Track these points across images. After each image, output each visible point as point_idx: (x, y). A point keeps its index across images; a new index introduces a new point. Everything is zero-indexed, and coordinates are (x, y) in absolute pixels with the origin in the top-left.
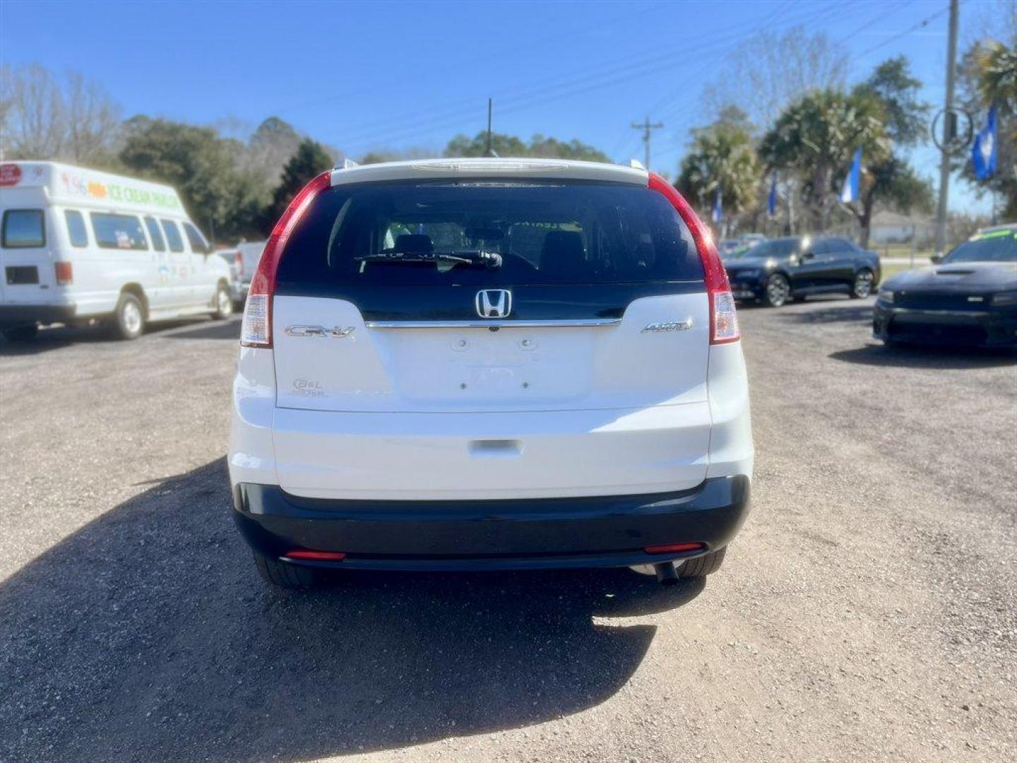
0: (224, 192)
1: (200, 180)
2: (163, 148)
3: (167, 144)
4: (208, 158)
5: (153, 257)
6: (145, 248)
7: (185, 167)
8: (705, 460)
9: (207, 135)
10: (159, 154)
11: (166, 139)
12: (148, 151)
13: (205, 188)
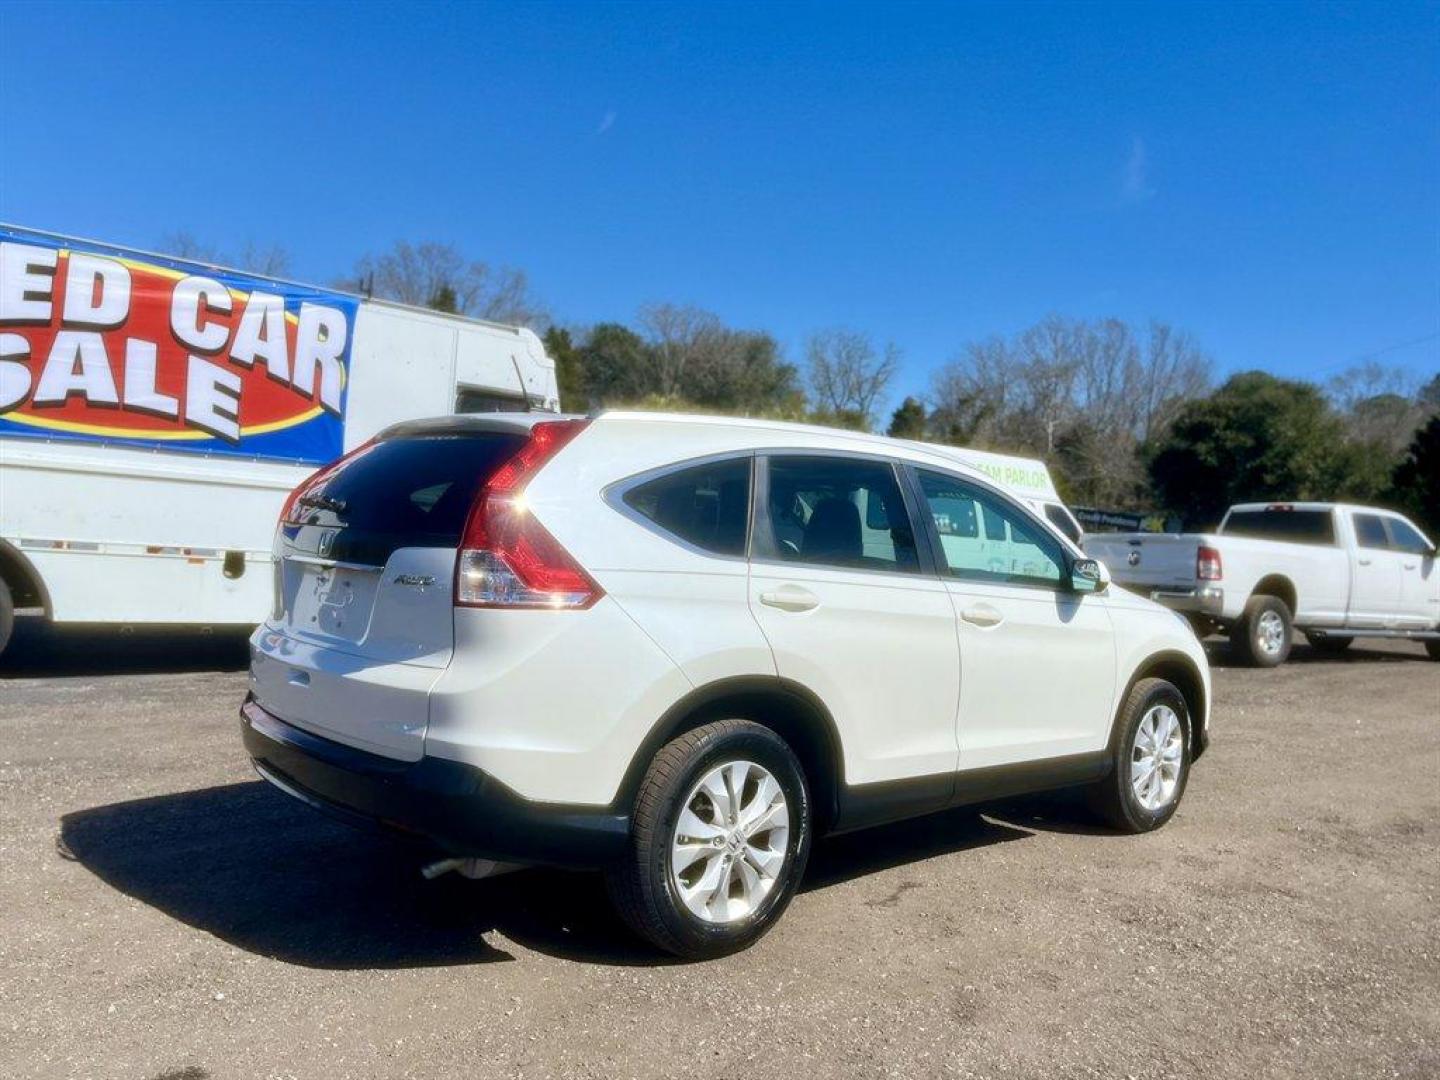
0: (1311, 471)
1: (1277, 455)
2: (1231, 413)
3: (1236, 409)
4: (1295, 424)
5: (983, 546)
6: (975, 534)
7: (1257, 439)
8: (423, 733)
9: (1301, 393)
10: (1223, 422)
11: (1237, 402)
12: (1208, 419)
13: (1283, 466)
